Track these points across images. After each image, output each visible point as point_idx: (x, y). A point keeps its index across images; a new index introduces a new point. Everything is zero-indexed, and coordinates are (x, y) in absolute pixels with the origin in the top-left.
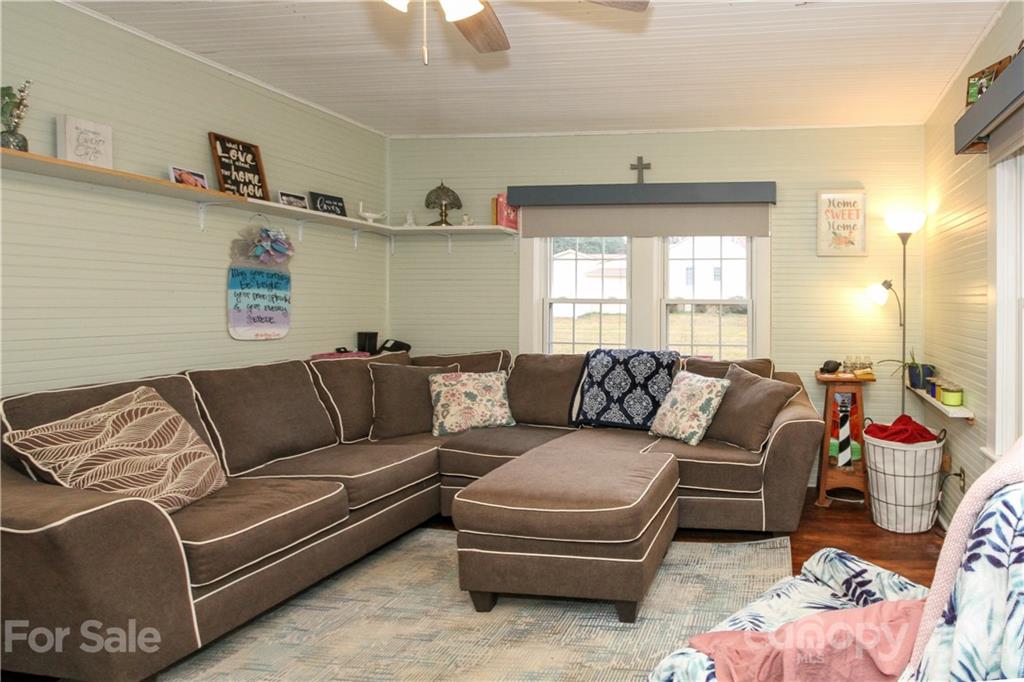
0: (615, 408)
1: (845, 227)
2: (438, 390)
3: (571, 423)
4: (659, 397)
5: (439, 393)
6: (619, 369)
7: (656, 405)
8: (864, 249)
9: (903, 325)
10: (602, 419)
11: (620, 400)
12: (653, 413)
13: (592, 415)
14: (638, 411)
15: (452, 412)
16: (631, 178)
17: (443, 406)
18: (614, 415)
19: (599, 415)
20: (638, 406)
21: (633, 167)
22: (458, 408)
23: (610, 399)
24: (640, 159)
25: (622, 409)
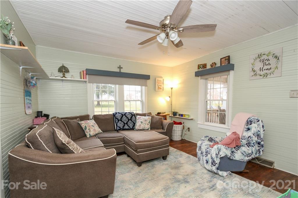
0: (126, 125)
1: (160, 85)
2: (85, 125)
3: (115, 130)
4: (135, 122)
5: (85, 126)
6: (124, 116)
7: (134, 124)
8: (163, 90)
9: (171, 105)
10: (124, 128)
11: (127, 123)
12: (134, 125)
13: (122, 127)
14: (131, 125)
15: (91, 131)
16: (118, 70)
17: (88, 129)
18: (126, 127)
19: (123, 127)
20: (131, 124)
21: (118, 68)
22: (92, 129)
23: (124, 123)
24: (120, 66)
25: (128, 125)
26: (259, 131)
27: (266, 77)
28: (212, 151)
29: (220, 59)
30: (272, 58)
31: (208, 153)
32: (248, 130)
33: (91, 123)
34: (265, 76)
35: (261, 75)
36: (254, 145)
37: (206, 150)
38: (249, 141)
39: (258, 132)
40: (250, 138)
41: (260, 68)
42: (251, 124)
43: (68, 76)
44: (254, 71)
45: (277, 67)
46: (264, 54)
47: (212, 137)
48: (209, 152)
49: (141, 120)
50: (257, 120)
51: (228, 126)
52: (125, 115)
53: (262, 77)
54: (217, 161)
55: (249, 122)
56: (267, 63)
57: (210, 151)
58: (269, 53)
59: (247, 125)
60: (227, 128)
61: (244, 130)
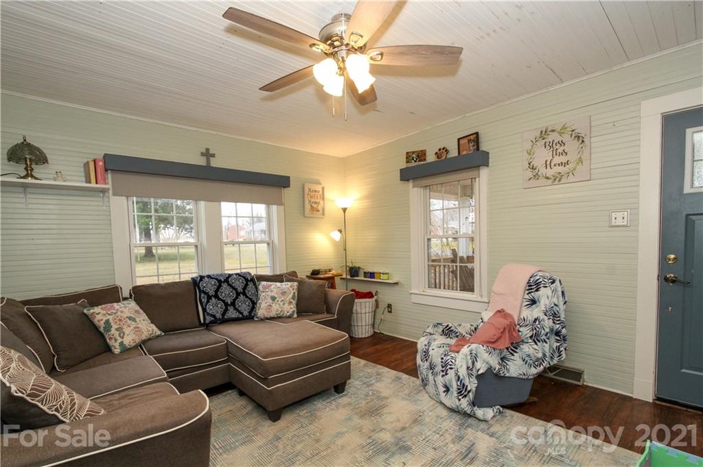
0: (231, 309)
1: (316, 203)
2: (105, 319)
3: (201, 325)
4: (254, 299)
5: (107, 322)
6: (225, 285)
7: (254, 303)
8: (323, 214)
9: (345, 250)
11: (233, 304)
12: (253, 308)
13: (219, 316)
14: (244, 308)
15: (127, 333)
16: (202, 162)
17: (117, 330)
18: (232, 313)
19: (223, 314)
20: (244, 306)
21: (202, 154)
22: (130, 329)
23: (226, 304)
24: (208, 150)
25: (235, 309)
26: (555, 305)
27: (559, 181)
28: (457, 360)
29: (457, 141)
30: (570, 138)
31: (449, 366)
32: (532, 304)
33: (126, 310)
34: (557, 179)
35: (547, 178)
36: (548, 339)
37: (442, 359)
38: (535, 329)
39: (555, 307)
40: (537, 323)
41: (546, 161)
42: (537, 290)
43: (44, 175)
44: (532, 168)
45: (580, 160)
46: (553, 131)
47: (450, 326)
48: (450, 363)
49: (272, 291)
50: (550, 279)
52: (227, 281)
53: (550, 182)
54: (472, 384)
55: (534, 286)
56: (560, 150)
57: (453, 361)
58: (564, 128)
59: (530, 293)
61: (522, 305)
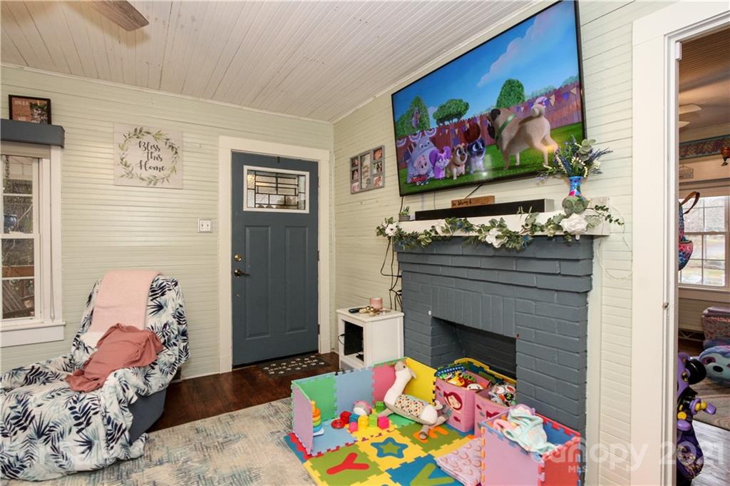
26: (181, 306)
27: (155, 184)
30: (164, 146)
32: (159, 310)
34: (152, 183)
35: (142, 179)
36: (177, 341)
38: (167, 334)
39: (180, 308)
40: (168, 327)
41: (141, 161)
42: (163, 295)
44: (125, 165)
45: (174, 169)
46: (148, 133)
50: (173, 281)
51: (53, 318)
53: (145, 183)
54: (127, 419)
55: (157, 291)
56: (156, 154)
57: (96, 402)
58: (159, 133)
59: (154, 299)
60: (49, 323)
61: (146, 312)
